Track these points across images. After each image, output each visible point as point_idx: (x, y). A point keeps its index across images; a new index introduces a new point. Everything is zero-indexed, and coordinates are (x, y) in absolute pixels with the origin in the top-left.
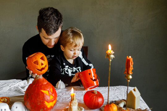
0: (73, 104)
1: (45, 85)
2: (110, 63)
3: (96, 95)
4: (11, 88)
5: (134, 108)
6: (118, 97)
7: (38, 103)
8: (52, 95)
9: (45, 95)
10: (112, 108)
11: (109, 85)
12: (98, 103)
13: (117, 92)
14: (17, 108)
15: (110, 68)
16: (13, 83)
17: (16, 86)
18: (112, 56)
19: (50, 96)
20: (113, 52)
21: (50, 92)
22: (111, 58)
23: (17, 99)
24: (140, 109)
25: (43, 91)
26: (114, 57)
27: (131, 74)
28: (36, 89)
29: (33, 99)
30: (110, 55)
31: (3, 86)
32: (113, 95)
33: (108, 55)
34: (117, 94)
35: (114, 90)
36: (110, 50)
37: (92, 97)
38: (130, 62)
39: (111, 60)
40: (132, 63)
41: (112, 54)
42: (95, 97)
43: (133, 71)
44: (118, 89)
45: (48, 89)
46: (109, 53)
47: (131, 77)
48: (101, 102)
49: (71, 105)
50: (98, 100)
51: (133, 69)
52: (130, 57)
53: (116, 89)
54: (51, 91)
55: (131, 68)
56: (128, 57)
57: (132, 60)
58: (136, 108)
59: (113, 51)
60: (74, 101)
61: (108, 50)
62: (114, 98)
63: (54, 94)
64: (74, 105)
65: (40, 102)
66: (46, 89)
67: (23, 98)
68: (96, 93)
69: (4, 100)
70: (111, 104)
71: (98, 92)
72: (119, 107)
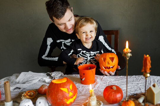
0: (91, 100)
2: (127, 61)
3: (115, 91)
5: (153, 104)
6: (140, 89)
7: (57, 100)
8: (71, 92)
9: (64, 93)
12: (117, 99)
13: (140, 82)
14: (40, 103)
18: (129, 55)
19: (69, 93)
20: (131, 51)
21: (69, 90)
22: (128, 56)
25: (62, 89)
26: (131, 55)
27: (148, 72)
28: (56, 87)
29: (53, 97)
30: (127, 54)
32: (136, 87)
33: (126, 54)
34: (141, 85)
35: (138, 79)
36: (127, 49)
37: (110, 93)
38: (147, 60)
39: (128, 59)
40: (149, 61)
41: (128, 53)
42: (113, 93)
44: (142, 78)
45: (68, 87)
46: (126, 52)
47: (148, 75)
48: (119, 98)
49: (89, 101)
50: (116, 95)
51: (150, 67)
52: (148, 56)
53: (140, 79)
56: (145, 55)
57: (149, 58)
58: (155, 104)
59: (130, 49)
60: (92, 97)
61: (125, 48)
62: (136, 90)
63: (73, 91)
64: (93, 101)
65: (60, 99)
66: (65, 87)
68: (115, 89)
69: (31, 93)
70: (128, 101)
71: (117, 87)
72: (138, 102)
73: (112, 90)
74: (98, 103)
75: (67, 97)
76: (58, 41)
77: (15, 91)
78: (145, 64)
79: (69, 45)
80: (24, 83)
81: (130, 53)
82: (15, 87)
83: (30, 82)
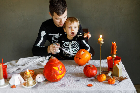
1: (56, 63)
2: (101, 47)
3: (92, 68)
4: (34, 62)
5: (118, 77)
10: (102, 78)
11: (101, 59)
12: (93, 74)
14: (39, 78)
15: (101, 50)
16: (35, 59)
17: (37, 61)
18: (102, 42)
19: (59, 71)
20: (103, 40)
22: (101, 44)
23: (39, 71)
24: (122, 77)
25: (54, 68)
27: (115, 54)
28: (50, 66)
31: (29, 61)
33: (100, 42)
36: (101, 38)
37: (89, 69)
38: (114, 46)
39: (101, 45)
40: (116, 46)
41: (102, 41)
43: (116, 52)
46: (100, 40)
47: (115, 56)
50: (93, 71)
51: (116, 50)
52: (115, 42)
54: (60, 68)
55: (115, 50)
56: (113, 42)
57: (115, 44)
58: (119, 77)
59: (103, 39)
61: (99, 38)
63: (62, 70)
65: (52, 75)
66: (56, 66)
67: (43, 70)
68: (92, 67)
70: (101, 74)
71: (93, 66)
72: (108, 76)
73: (90, 68)
74: (34, 82)
75: (57, 73)
76: (50, 34)
77: (17, 71)
78: (113, 48)
79: (58, 38)
80: (23, 65)
81: (103, 41)
82: (18, 68)
83: (27, 64)
